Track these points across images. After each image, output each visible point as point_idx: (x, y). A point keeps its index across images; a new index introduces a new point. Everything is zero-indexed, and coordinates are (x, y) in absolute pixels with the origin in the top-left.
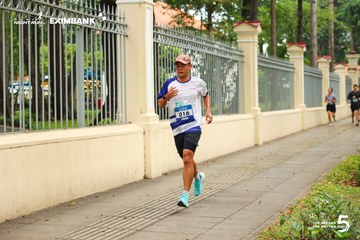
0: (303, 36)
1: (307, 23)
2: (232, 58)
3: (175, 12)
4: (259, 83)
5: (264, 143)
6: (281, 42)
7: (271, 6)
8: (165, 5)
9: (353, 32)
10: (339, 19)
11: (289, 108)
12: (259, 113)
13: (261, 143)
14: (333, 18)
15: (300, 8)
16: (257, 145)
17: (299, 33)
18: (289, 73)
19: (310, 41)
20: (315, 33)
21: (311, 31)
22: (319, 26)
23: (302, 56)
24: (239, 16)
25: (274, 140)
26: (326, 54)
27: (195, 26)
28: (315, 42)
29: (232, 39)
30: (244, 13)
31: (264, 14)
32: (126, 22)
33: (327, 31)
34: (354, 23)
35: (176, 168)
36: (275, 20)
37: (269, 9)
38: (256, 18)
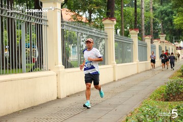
0: (137, 25)
1: (139, 19)
2: (101, 36)
3: (72, 14)
4: (115, 49)
5: (118, 80)
6: (126, 29)
7: (121, 10)
8: (68, 10)
9: (162, 24)
10: (155, 17)
11: (131, 62)
12: (116, 64)
13: (117, 80)
14: (152, 17)
15: (136, 11)
16: (114, 81)
17: (135, 24)
18: (130, 44)
19: (141, 28)
20: (143, 24)
21: (141, 23)
22: (145, 20)
23: (137, 35)
24: (105, 16)
25: (123, 78)
26: (149, 35)
27: (83, 21)
28: (143, 28)
29: (102, 27)
30: (108, 14)
31: (118, 14)
32: (47, 19)
33: (149, 23)
34: (163, 19)
35: (73, 93)
36: (123, 18)
37: (120, 12)
38: (113, 16)
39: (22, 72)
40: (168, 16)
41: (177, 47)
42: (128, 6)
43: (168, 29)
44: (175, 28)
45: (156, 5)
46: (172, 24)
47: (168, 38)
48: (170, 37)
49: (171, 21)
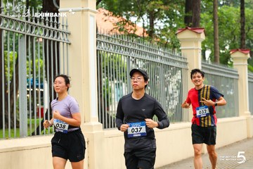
0: (246, 42)
1: (249, 29)
3: (116, 20)
6: (224, 49)
7: (213, 13)
8: (107, 12)
11: (234, 115)
15: (242, 14)
17: (242, 39)
18: (233, 79)
23: (246, 63)
24: (182, 23)
27: (137, 33)
29: (175, 46)
30: (187, 20)
31: (207, 21)
32: (69, 31)
36: (217, 27)
37: (212, 16)
38: (198, 25)
39: (19, 136)
42: (227, 4)
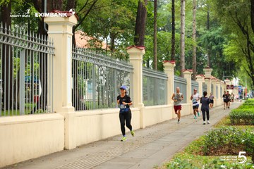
0: (176, 55)
1: (178, 47)
2: (127, 70)
3: (89, 38)
4: (143, 86)
5: (146, 127)
7: (154, 36)
8: (83, 33)
9: (209, 54)
10: (199, 45)
11: (164, 104)
12: (143, 106)
13: (144, 127)
14: (195, 44)
15: (173, 37)
16: (141, 128)
17: (173, 53)
18: (165, 80)
19: (180, 59)
20: (183, 54)
21: (181, 52)
22: (186, 49)
23: (173, 69)
24: (132, 42)
25: (153, 125)
26: (191, 68)
27: (103, 48)
28: (183, 59)
30: (136, 40)
31: (150, 40)
32: (54, 46)
33: (192, 52)
34: (210, 48)
35: (86, 143)
36: (156, 45)
37: (153, 38)
38: (143, 44)
39: (19, 114)
40: (217, 44)
41: (228, 86)
42: (164, 30)
43: (216, 62)
44: (225, 60)
45: (201, 29)
46: (221, 55)
47: (216, 74)
48: (219, 72)
49: (220, 50)
